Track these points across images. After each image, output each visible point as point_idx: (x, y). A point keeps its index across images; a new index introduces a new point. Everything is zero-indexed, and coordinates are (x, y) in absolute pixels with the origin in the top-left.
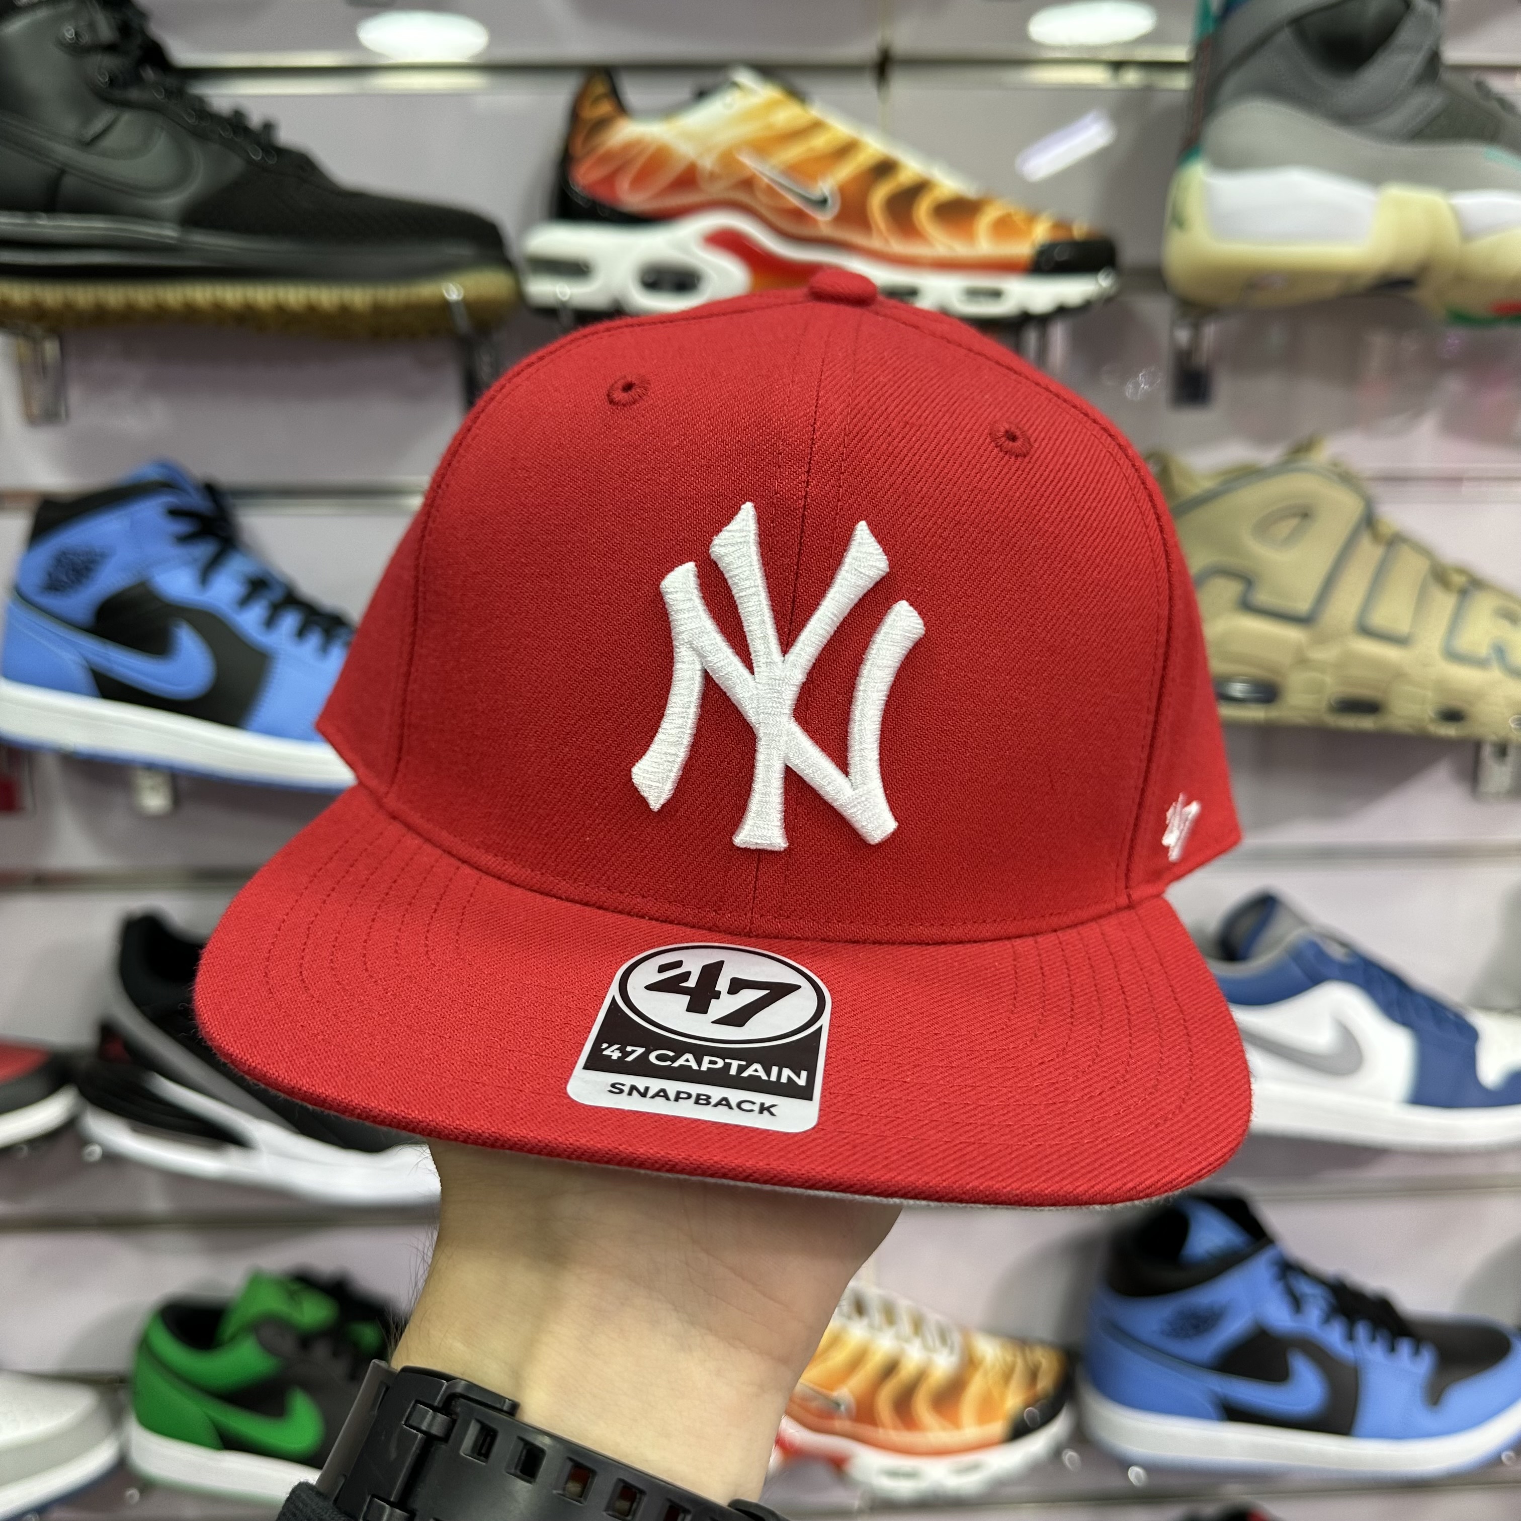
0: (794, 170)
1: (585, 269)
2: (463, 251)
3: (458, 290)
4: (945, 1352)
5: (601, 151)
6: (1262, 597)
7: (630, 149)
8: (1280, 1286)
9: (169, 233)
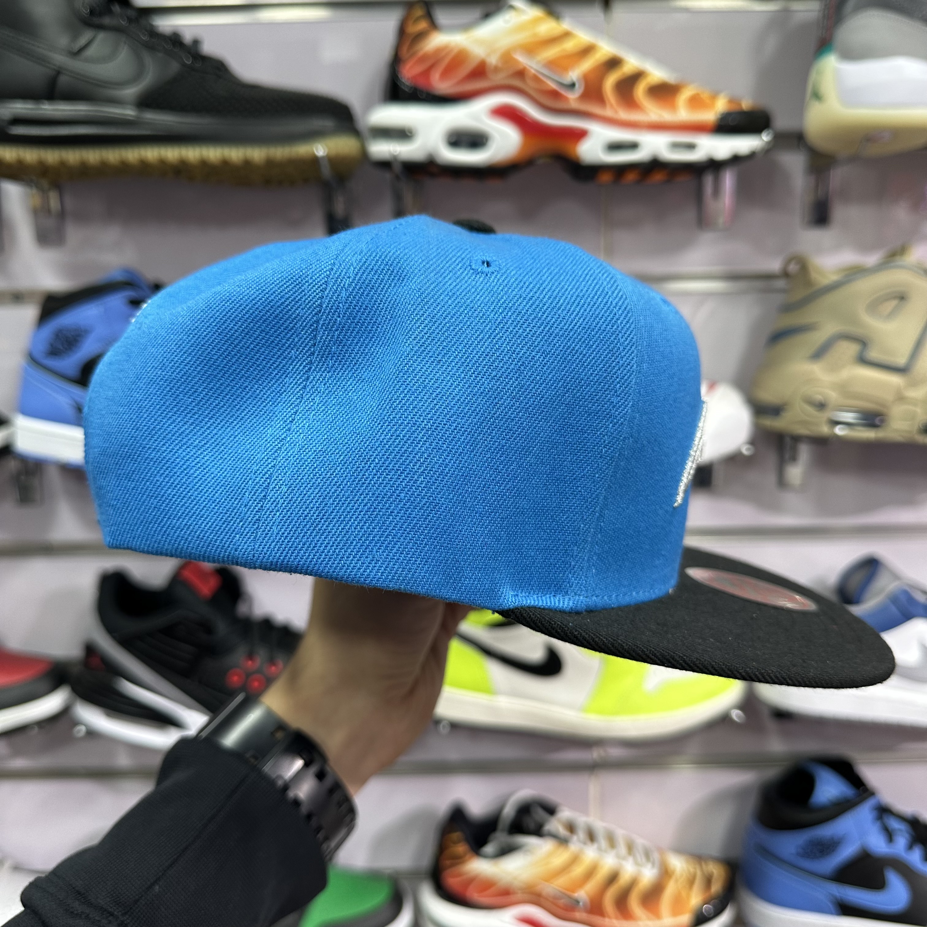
0: (552, 64)
1: (409, 134)
2: (328, 123)
3: (324, 149)
4: (649, 866)
5: (421, 53)
6: (873, 354)
7: (440, 52)
8: (878, 824)
9: (130, 112)
